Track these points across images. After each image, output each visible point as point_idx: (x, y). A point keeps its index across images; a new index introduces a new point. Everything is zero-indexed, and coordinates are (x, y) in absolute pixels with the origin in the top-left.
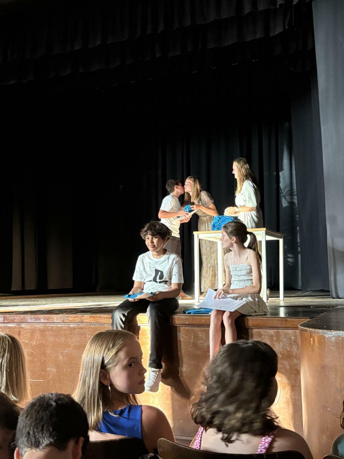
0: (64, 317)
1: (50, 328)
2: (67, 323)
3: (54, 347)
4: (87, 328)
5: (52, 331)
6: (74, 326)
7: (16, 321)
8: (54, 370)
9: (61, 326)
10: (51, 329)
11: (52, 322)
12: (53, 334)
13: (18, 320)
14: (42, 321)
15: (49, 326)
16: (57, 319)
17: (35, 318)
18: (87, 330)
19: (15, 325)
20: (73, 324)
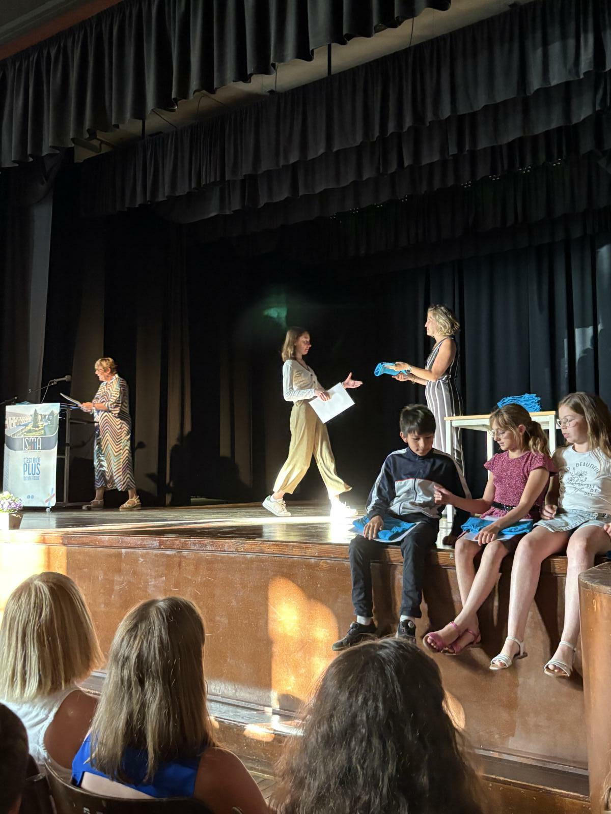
0: (238, 544)
1: (219, 558)
2: (241, 552)
3: (225, 586)
4: (269, 560)
5: (222, 563)
6: (251, 558)
7: (175, 546)
8: (225, 621)
9: (235, 557)
10: (221, 561)
11: (222, 550)
12: (224, 568)
13: (178, 545)
14: (209, 548)
15: (218, 556)
16: (229, 546)
17: (200, 544)
18: (270, 564)
19: (175, 552)
20: (250, 554)
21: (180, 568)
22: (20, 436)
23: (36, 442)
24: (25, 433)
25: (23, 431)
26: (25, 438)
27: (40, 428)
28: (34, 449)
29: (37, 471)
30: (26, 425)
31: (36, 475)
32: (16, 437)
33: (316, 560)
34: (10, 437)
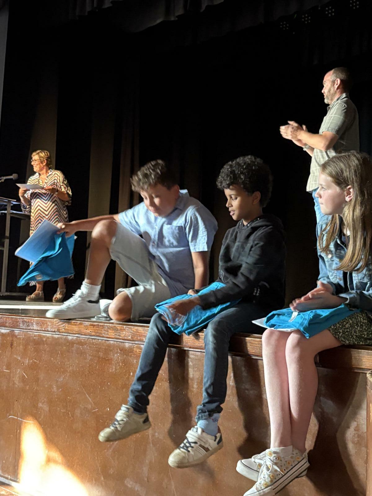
3: (48, 370)
4: (88, 343)
5: (47, 344)
6: (72, 339)
8: (46, 407)
9: (57, 337)
10: (47, 341)
11: (45, 330)
12: (48, 349)
13: (10, 323)
15: (44, 336)
16: (52, 326)
17: (28, 322)
19: (8, 331)
20: (71, 335)
21: (12, 348)
33: (131, 344)
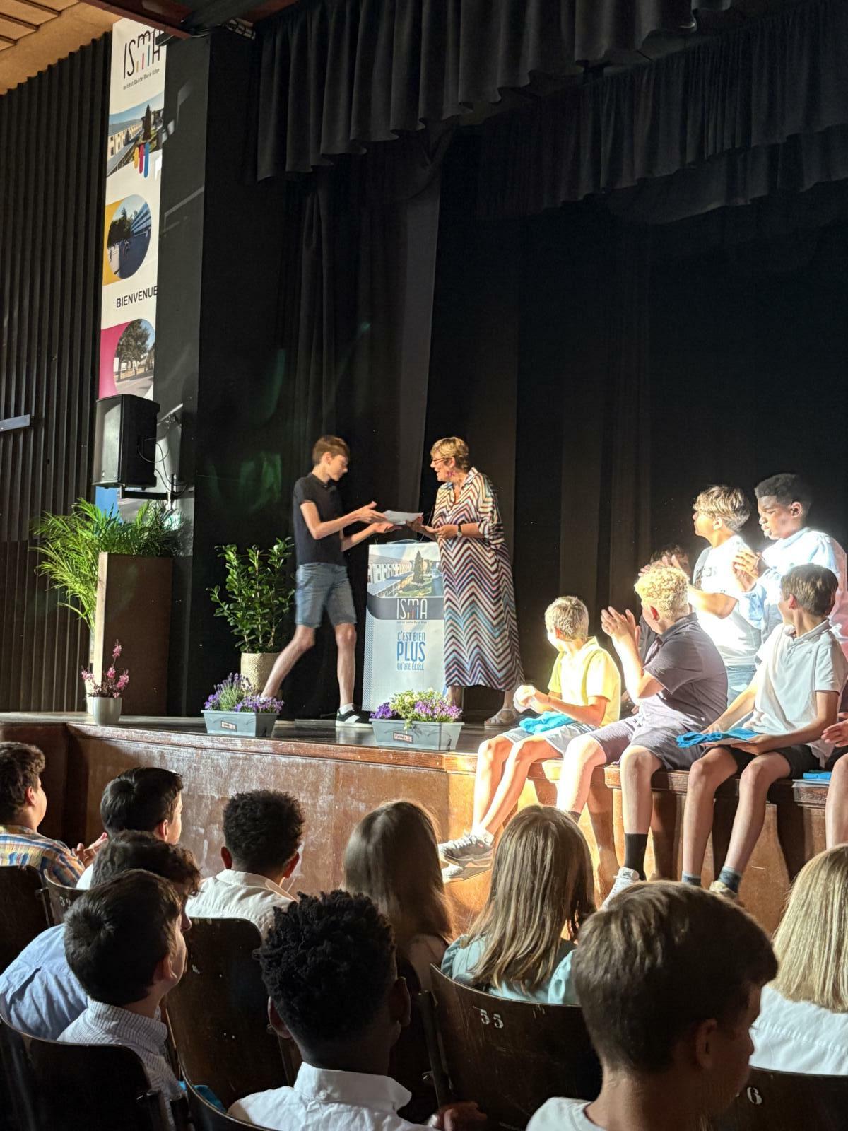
22: (391, 595)
23: (419, 606)
24: (401, 592)
25: (398, 588)
26: (400, 599)
27: (426, 583)
28: (415, 618)
29: (420, 655)
30: (403, 578)
31: (418, 661)
32: (384, 597)
34: (375, 596)
